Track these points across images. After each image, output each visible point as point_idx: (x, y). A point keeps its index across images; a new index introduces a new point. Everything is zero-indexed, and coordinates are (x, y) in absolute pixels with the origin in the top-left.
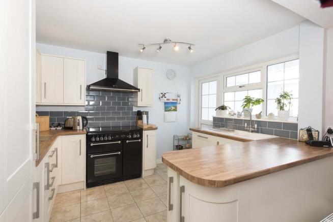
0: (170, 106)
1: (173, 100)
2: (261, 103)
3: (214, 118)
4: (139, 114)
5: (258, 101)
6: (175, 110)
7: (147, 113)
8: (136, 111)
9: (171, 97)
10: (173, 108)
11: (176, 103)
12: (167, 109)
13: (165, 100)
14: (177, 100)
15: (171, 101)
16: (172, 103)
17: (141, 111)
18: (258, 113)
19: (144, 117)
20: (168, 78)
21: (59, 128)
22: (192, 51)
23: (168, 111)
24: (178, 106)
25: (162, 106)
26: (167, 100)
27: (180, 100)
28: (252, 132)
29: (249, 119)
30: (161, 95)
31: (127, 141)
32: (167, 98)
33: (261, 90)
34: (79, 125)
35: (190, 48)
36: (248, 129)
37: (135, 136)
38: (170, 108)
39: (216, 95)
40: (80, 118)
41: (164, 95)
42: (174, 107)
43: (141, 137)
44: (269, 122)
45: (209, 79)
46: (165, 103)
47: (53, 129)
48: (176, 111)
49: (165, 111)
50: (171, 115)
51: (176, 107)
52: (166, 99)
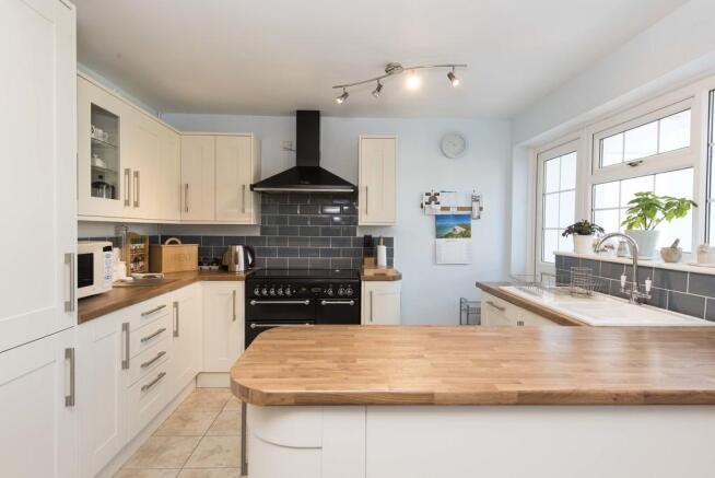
0: (453, 224)
1: (459, 209)
2: (690, 212)
3: (559, 258)
4: (369, 245)
5: (677, 208)
6: (466, 234)
7: (389, 242)
8: (362, 236)
9: (453, 202)
10: (459, 230)
11: (468, 217)
12: (441, 232)
13: (437, 209)
14: (471, 209)
15: (454, 211)
16: (456, 217)
17: (374, 236)
18: (669, 244)
19: (382, 250)
20: (445, 155)
21: (215, 267)
22: (456, 83)
23: (446, 237)
24: (474, 224)
25: (428, 225)
26: (443, 209)
27: (481, 209)
28: (640, 301)
29: (631, 262)
30: (427, 198)
31: (324, 302)
32: (442, 205)
33: (692, 170)
34: (237, 262)
35: (451, 76)
36: (628, 292)
37: (341, 292)
38: (451, 231)
39: (574, 192)
40: (240, 249)
41: (433, 198)
42: (462, 226)
43: (357, 295)
44: (692, 273)
45: (558, 148)
46: (438, 217)
47: (205, 267)
48: (469, 236)
49: (438, 236)
50: (453, 248)
51: (468, 228)
52: (439, 207)
